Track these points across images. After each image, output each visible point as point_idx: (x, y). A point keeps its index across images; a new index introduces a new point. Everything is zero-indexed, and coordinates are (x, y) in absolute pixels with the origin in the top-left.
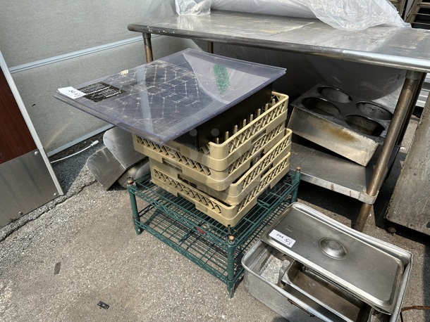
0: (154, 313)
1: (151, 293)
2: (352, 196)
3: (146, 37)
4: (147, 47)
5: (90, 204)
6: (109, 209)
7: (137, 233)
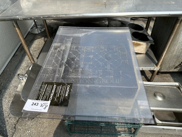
2: (151, 70)
3: (14, 22)
4: (16, 28)
5: (28, 134)
6: (42, 130)
7: (70, 135)
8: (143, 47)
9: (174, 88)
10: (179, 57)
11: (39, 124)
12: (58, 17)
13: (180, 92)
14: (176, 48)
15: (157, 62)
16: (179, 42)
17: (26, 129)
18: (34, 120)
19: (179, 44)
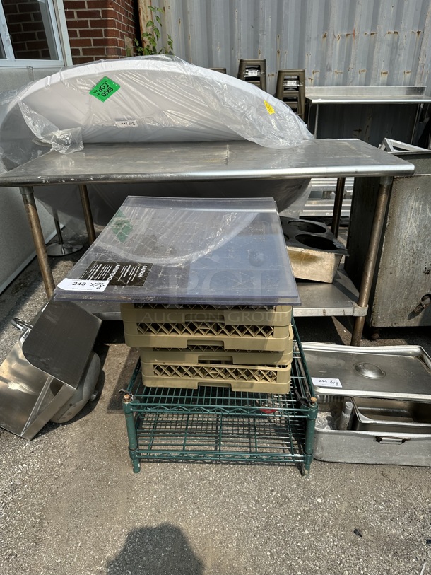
0: (248, 548)
1: (224, 529)
2: (346, 315)
3: (27, 192)
4: (30, 206)
5: (19, 472)
6: (60, 462)
7: (137, 470)
8: (323, 265)
9: (411, 359)
10: (412, 283)
11: (51, 448)
12: (127, 179)
13: (425, 366)
14: (400, 260)
15: (357, 295)
16: (401, 243)
17: (14, 461)
18: (38, 439)
19: (404, 250)
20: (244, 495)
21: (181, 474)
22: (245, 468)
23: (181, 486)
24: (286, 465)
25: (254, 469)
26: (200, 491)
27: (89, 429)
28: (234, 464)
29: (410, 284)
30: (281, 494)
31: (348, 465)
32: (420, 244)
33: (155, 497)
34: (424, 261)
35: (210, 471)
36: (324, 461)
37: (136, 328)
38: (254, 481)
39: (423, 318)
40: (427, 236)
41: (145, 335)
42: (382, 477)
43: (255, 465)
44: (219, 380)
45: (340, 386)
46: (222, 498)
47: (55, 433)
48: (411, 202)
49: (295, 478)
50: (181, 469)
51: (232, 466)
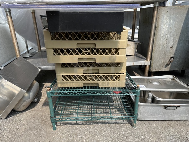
3: (8, 10)
4: (9, 17)
6: (17, 128)
7: (54, 129)
8: (131, 48)
11: (14, 122)
14: (161, 42)
16: (161, 35)
18: (8, 119)
19: (163, 38)
20: (106, 137)
21: (76, 129)
22: (106, 125)
23: (76, 134)
24: (124, 123)
25: (110, 125)
26: (85, 136)
27: (33, 114)
28: (100, 124)
29: (165, 53)
30: (124, 135)
31: (152, 121)
32: (169, 35)
33: (63, 140)
34: (170, 43)
35: (90, 128)
36: (141, 121)
37: (52, 52)
38: (111, 130)
39: (170, 67)
40: (171, 32)
41: (57, 56)
42: (168, 125)
43: (110, 124)
44: (93, 82)
45: (145, 87)
46: (96, 139)
47: (17, 116)
48: (165, 18)
49: (129, 128)
50: (76, 127)
51: (99, 125)
